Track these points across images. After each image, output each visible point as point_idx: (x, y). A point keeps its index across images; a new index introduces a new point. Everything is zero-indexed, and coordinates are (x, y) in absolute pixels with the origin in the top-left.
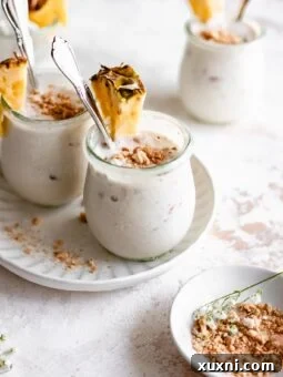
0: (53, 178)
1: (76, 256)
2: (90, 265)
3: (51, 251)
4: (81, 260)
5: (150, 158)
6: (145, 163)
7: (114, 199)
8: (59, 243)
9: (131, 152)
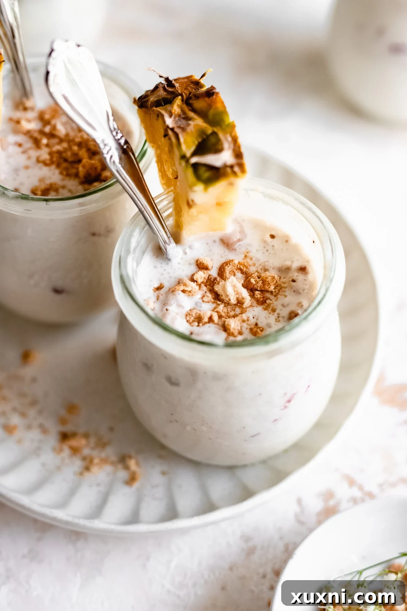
0: (57, 291)
1: (102, 444)
2: (127, 468)
3: (54, 429)
4: (110, 452)
5: (252, 290)
6: (240, 302)
7: (173, 382)
8: (72, 408)
9: (214, 273)
